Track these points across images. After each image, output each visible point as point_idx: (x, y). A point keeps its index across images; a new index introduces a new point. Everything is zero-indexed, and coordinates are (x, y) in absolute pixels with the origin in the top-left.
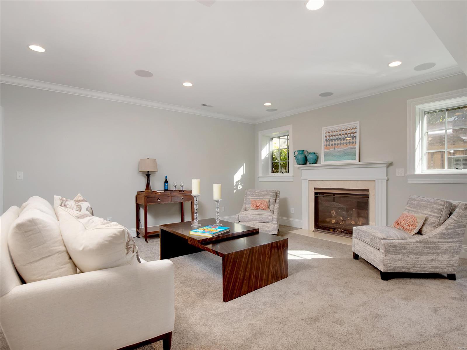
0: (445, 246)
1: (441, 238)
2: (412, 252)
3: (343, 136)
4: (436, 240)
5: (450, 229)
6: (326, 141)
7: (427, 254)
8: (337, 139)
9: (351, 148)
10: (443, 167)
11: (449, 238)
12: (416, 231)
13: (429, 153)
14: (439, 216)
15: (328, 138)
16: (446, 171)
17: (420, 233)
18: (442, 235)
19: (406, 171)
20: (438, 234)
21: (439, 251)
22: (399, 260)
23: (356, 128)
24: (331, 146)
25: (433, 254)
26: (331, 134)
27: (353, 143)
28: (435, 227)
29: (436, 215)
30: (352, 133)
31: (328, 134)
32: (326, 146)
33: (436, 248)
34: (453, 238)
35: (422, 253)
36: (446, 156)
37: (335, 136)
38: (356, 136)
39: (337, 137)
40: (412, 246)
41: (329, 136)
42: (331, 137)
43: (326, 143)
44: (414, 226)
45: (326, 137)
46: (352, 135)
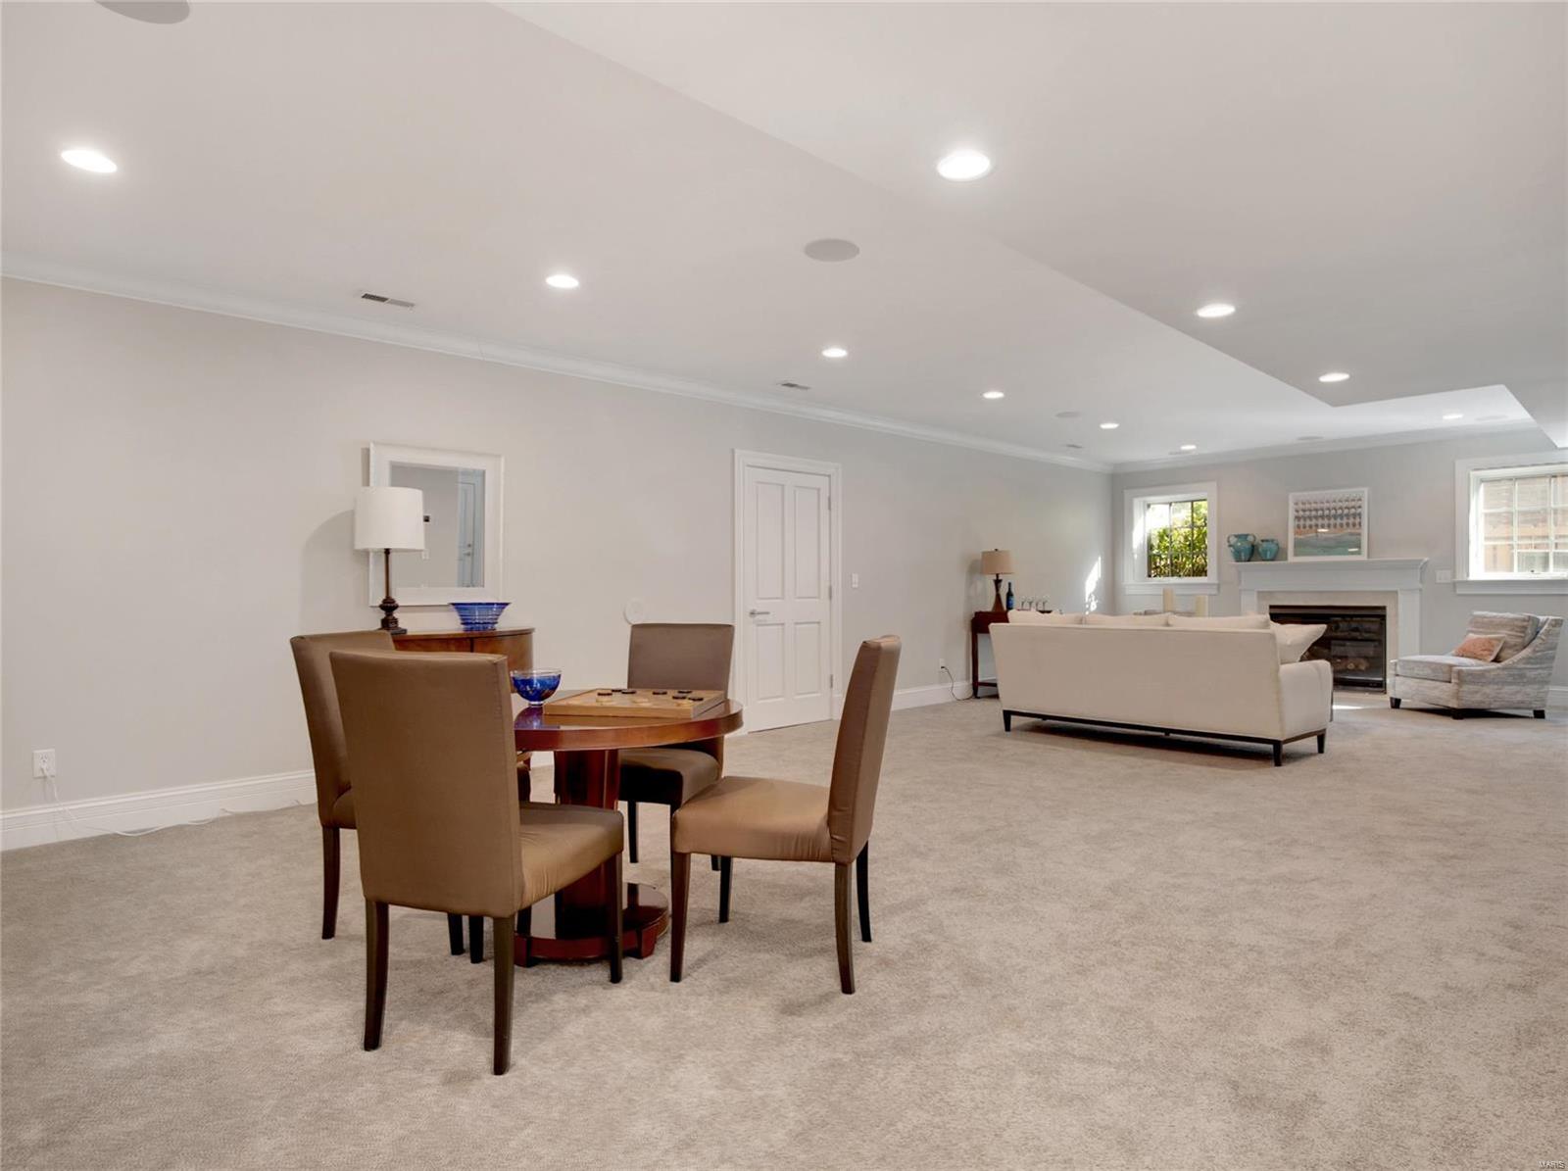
0: (1532, 674)
1: (1528, 663)
2: (1493, 682)
3: (1333, 512)
4: (1521, 666)
5: (1538, 652)
6: (1298, 518)
7: (1511, 684)
8: (1322, 517)
9: (1351, 534)
10: (1511, 569)
11: (1537, 663)
12: (1492, 658)
13: (1486, 546)
14: (1522, 635)
15: (1301, 513)
16: (1517, 575)
17: (1497, 660)
18: (1528, 660)
19: (1454, 576)
20: (1524, 658)
21: (1525, 680)
22: (1477, 692)
23: (1360, 500)
24: (1308, 528)
25: (1518, 684)
26: (1307, 506)
27: (1354, 525)
28: (1518, 651)
29: (1519, 634)
30: (1353, 507)
31: (1301, 506)
32: (1298, 527)
33: (1522, 676)
34: (1541, 663)
35: (1505, 683)
36: (1516, 551)
37: (1317, 510)
38: (1360, 514)
39: (1320, 513)
40: (1493, 673)
41: (1304, 511)
42: (1308, 513)
43: (1297, 523)
44: (1489, 650)
45: (1297, 511)
46: (1353, 511)
